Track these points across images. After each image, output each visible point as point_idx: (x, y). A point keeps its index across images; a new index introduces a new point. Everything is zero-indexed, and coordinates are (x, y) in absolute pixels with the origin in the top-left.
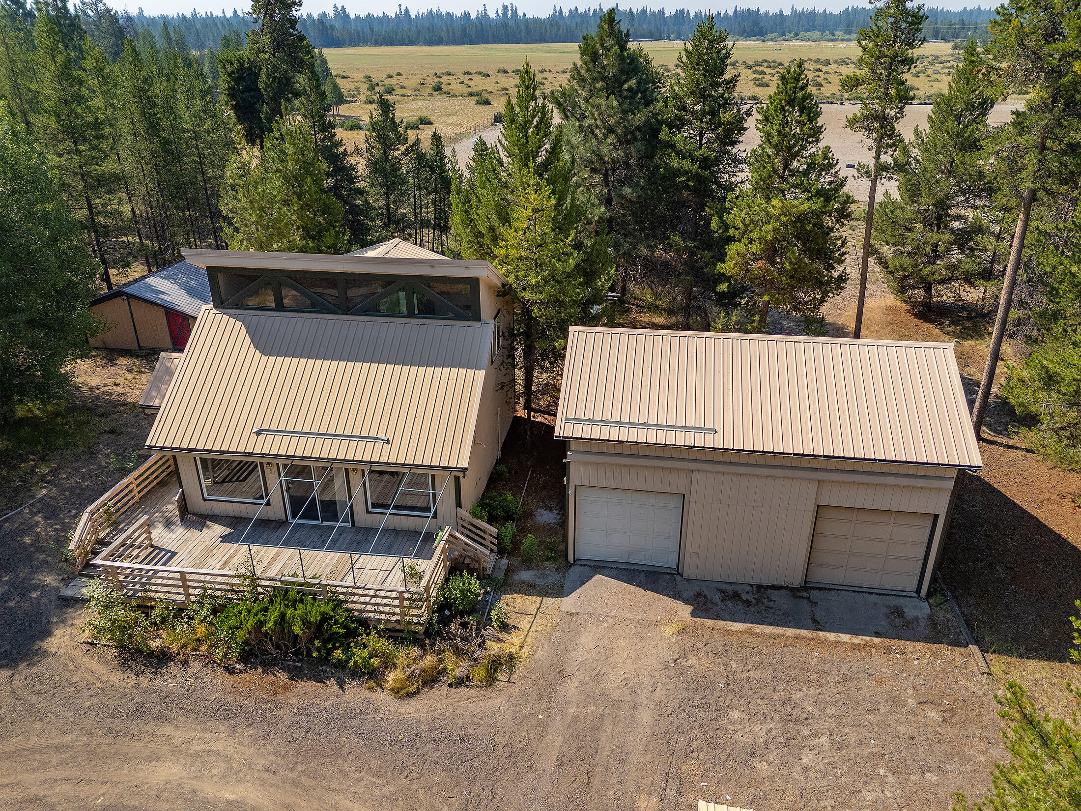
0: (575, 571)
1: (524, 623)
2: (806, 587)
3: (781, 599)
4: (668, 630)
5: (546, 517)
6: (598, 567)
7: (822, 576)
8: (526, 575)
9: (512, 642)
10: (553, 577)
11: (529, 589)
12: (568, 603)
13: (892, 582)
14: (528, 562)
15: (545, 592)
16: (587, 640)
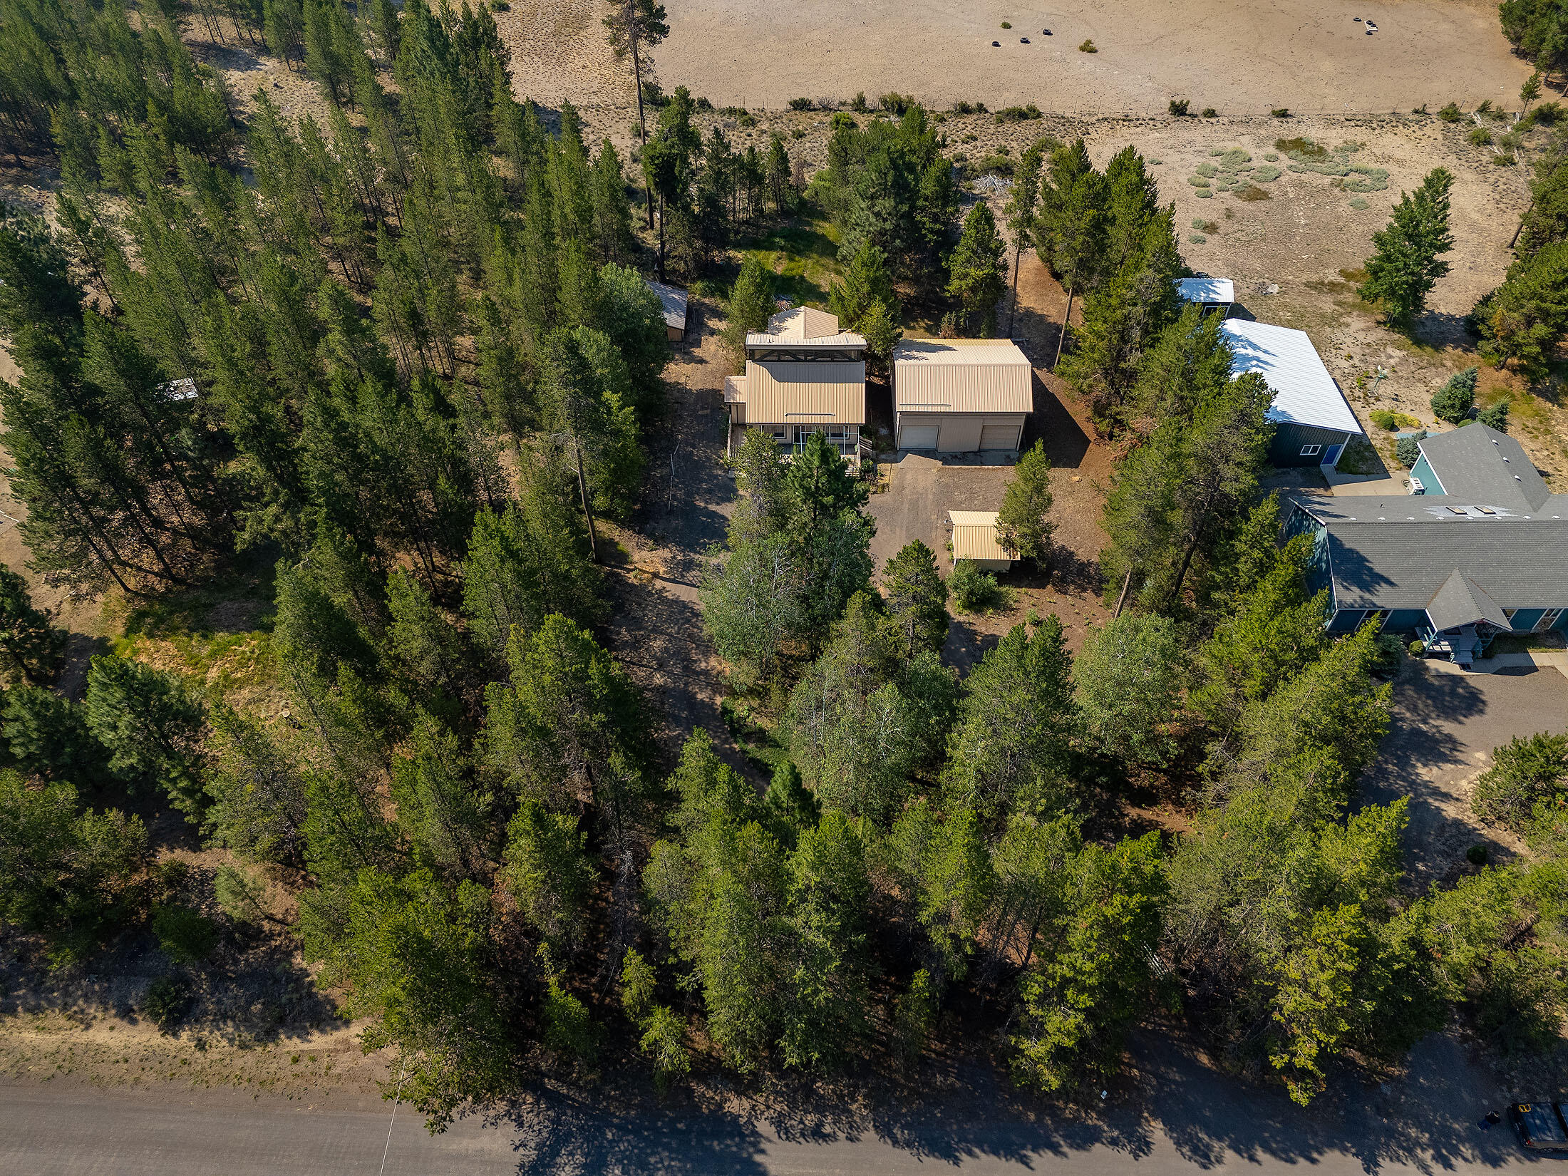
0: (900, 454)
1: (888, 473)
2: (980, 451)
3: (971, 456)
4: (934, 471)
5: (884, 431)
6: (908, 451)
7: (985, 447)
8: (883, 456)
9: (886, 480)
10: (893, 457)
11: (886, 461)
12: (900, 465)
13: (1008, 447)
14: (882, 451)
15: (891, 462)
16: (909, 477)
